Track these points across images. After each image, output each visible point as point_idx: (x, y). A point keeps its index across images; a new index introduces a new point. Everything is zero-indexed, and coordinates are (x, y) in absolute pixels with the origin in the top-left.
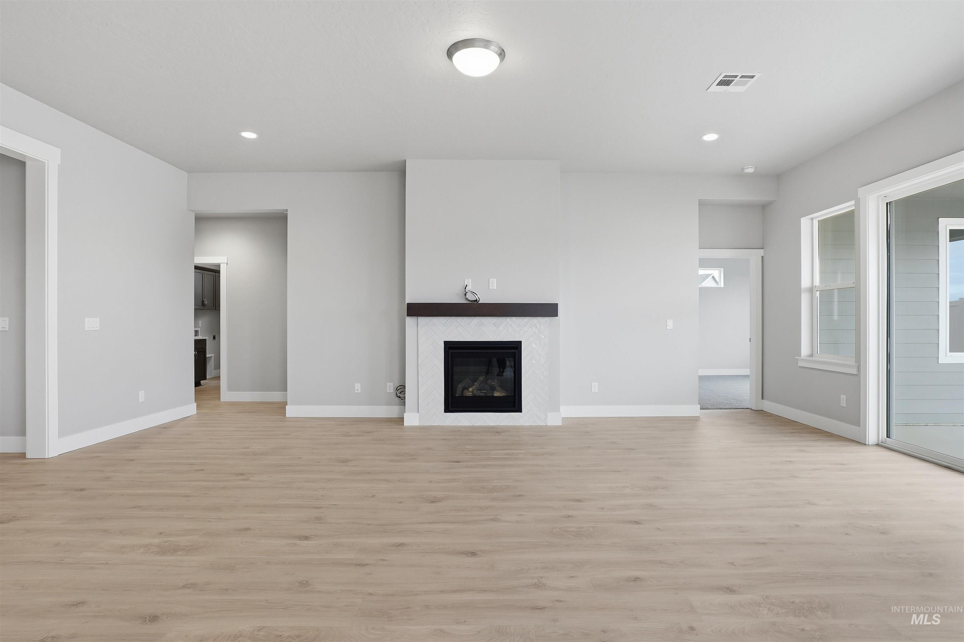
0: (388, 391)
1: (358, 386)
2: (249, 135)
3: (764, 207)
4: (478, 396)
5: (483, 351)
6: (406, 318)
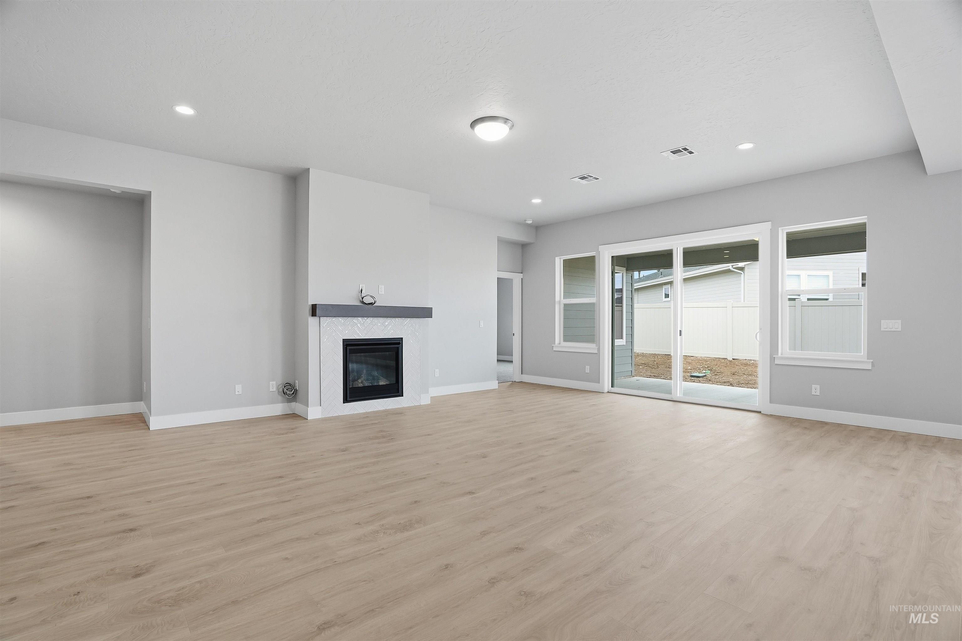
0: (271, 390)
1: (239, 389)
2: (185, 110)
3: (524, 246)
4: (367, 386)
5: (375, 347)
6: (309, 318)
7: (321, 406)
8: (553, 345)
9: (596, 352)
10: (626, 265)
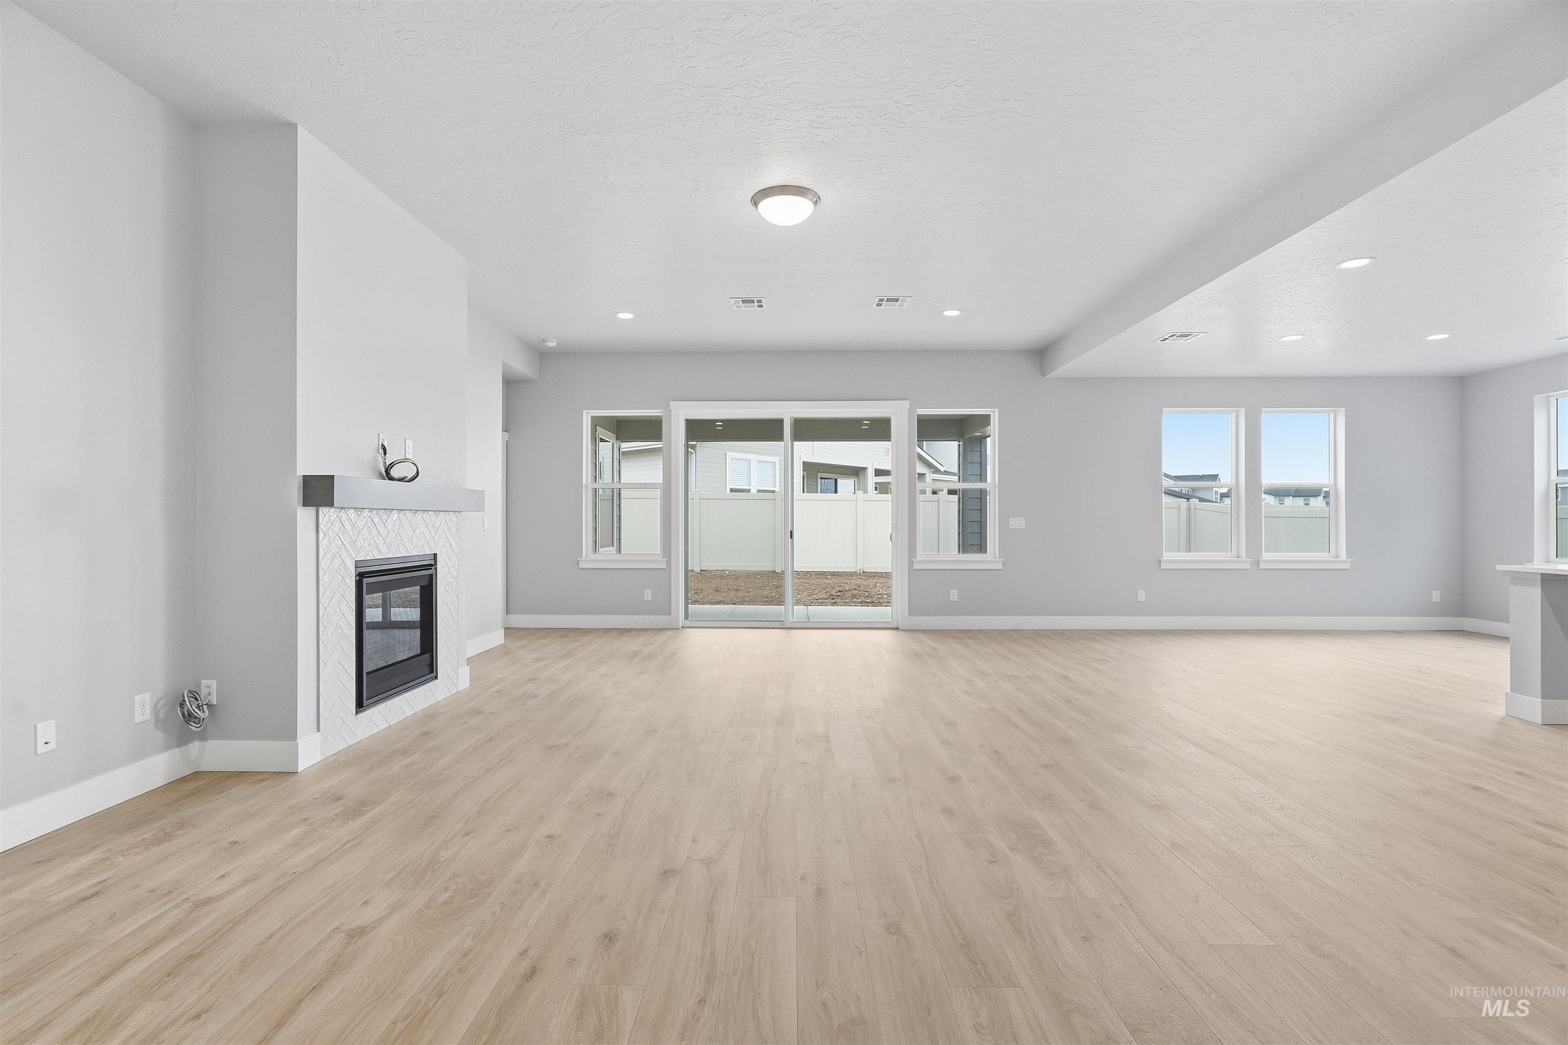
0: (138, 719)
1: (47, 732)
6: (298, 511)
7: (318, 730)
8: (578, 559)
9: (664, 566)
10: (616, 433)
